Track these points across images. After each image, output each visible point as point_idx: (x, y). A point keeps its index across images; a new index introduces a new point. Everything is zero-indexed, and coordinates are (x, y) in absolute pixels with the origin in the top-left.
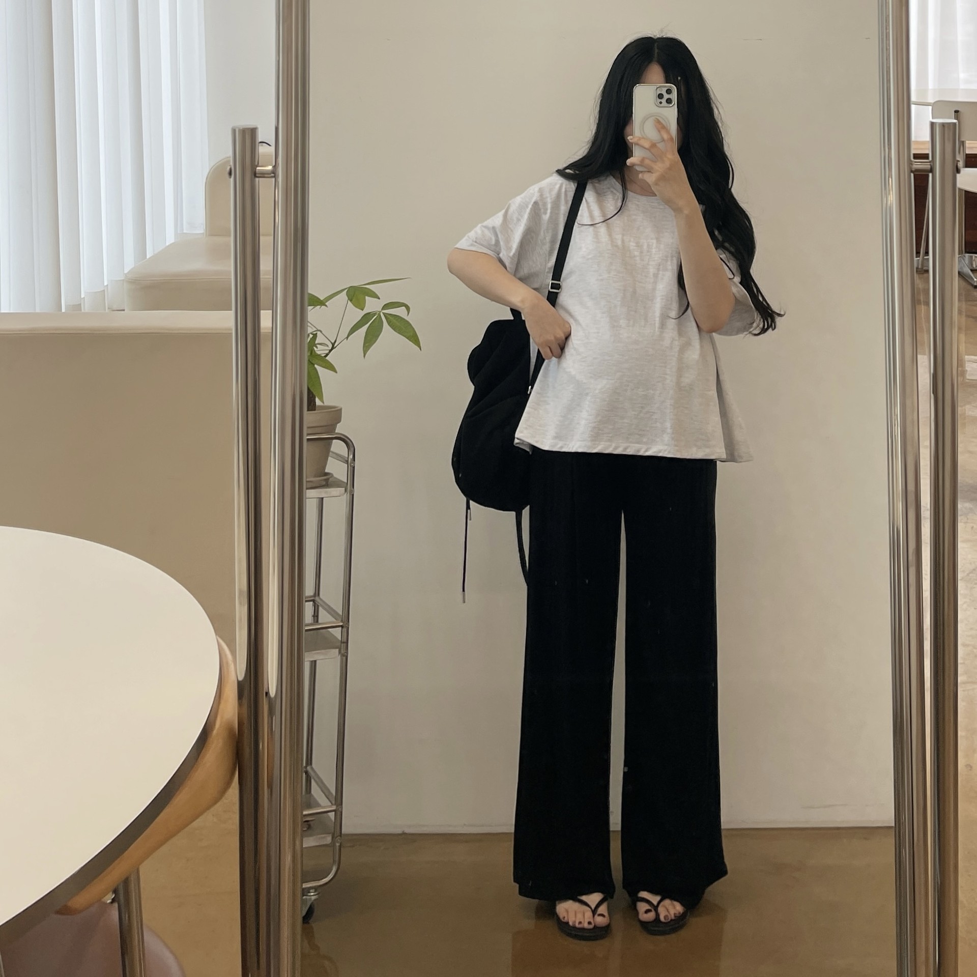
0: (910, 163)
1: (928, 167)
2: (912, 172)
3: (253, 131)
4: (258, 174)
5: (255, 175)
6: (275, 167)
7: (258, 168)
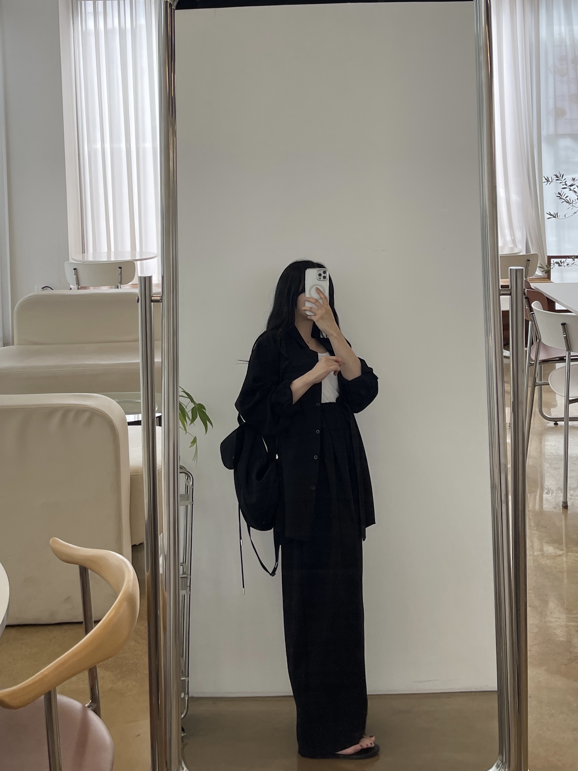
0: (500, 290)
1: (509, 292)
2: (501, 295)
3: (150, 278)
4: (154, 300)
5: (152, 301)
6: (162, 296)
7: (152, 298)
